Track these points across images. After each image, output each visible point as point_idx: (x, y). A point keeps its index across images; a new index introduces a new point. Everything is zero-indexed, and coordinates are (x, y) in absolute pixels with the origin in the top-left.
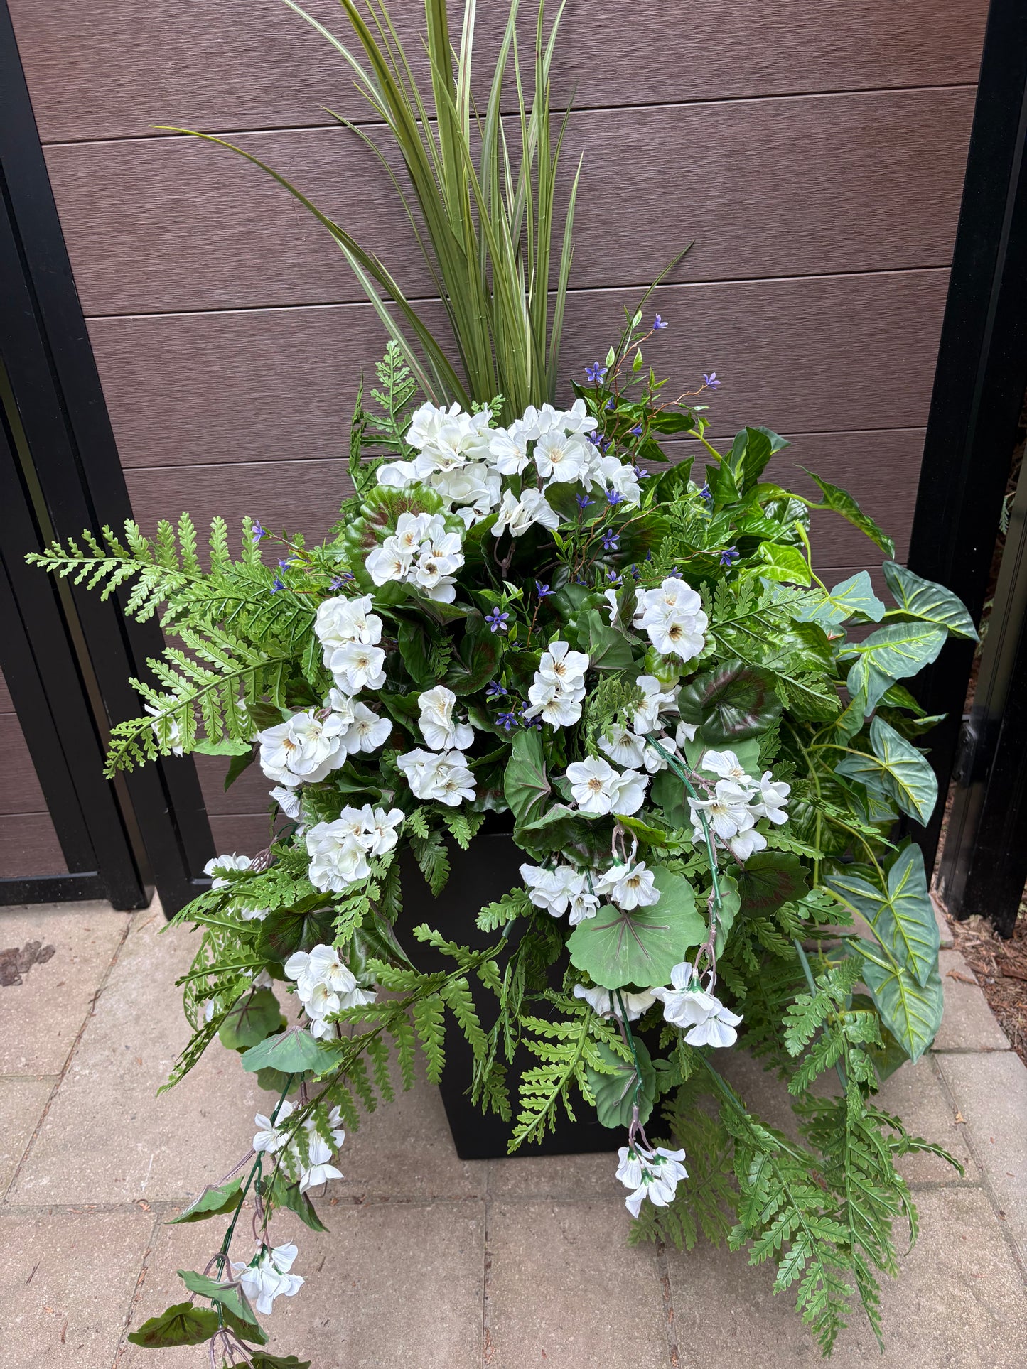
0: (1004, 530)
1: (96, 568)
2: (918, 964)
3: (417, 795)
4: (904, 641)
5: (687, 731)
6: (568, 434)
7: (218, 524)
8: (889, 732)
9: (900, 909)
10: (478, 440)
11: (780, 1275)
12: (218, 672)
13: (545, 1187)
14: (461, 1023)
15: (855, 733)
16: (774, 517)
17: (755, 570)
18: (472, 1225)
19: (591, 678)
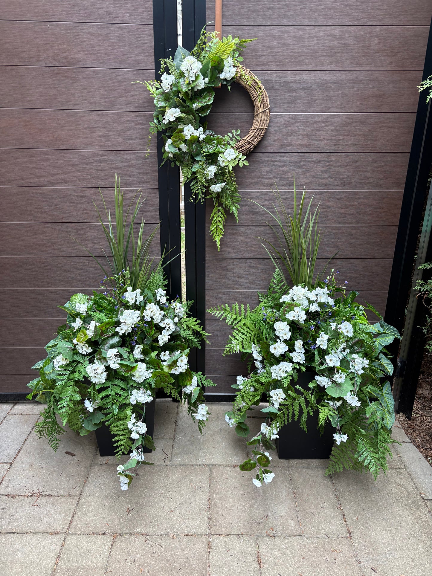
0: (406, 314)
1: (219, 313)
2: (390, 408)
3: (294, 361)
4: (386, 338)
5: (348, 351)
6: (324, 293)
7: (242, 305)
8: (383, 356)
9: (386, 396)
10: (305, 293)
11: (365, 462)
12: (246, 335)
13: (301, 465)
14: (302, 407)
15: (376, 356)
16: (357, 310)
17: (355, 321)
18: (286, 471)
19: (329, 340)
